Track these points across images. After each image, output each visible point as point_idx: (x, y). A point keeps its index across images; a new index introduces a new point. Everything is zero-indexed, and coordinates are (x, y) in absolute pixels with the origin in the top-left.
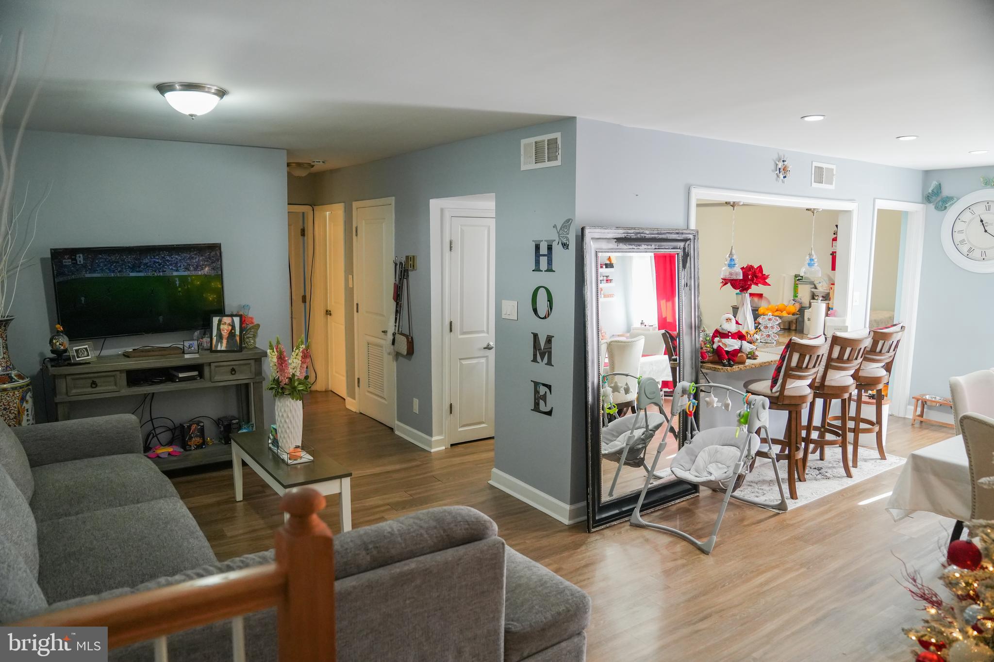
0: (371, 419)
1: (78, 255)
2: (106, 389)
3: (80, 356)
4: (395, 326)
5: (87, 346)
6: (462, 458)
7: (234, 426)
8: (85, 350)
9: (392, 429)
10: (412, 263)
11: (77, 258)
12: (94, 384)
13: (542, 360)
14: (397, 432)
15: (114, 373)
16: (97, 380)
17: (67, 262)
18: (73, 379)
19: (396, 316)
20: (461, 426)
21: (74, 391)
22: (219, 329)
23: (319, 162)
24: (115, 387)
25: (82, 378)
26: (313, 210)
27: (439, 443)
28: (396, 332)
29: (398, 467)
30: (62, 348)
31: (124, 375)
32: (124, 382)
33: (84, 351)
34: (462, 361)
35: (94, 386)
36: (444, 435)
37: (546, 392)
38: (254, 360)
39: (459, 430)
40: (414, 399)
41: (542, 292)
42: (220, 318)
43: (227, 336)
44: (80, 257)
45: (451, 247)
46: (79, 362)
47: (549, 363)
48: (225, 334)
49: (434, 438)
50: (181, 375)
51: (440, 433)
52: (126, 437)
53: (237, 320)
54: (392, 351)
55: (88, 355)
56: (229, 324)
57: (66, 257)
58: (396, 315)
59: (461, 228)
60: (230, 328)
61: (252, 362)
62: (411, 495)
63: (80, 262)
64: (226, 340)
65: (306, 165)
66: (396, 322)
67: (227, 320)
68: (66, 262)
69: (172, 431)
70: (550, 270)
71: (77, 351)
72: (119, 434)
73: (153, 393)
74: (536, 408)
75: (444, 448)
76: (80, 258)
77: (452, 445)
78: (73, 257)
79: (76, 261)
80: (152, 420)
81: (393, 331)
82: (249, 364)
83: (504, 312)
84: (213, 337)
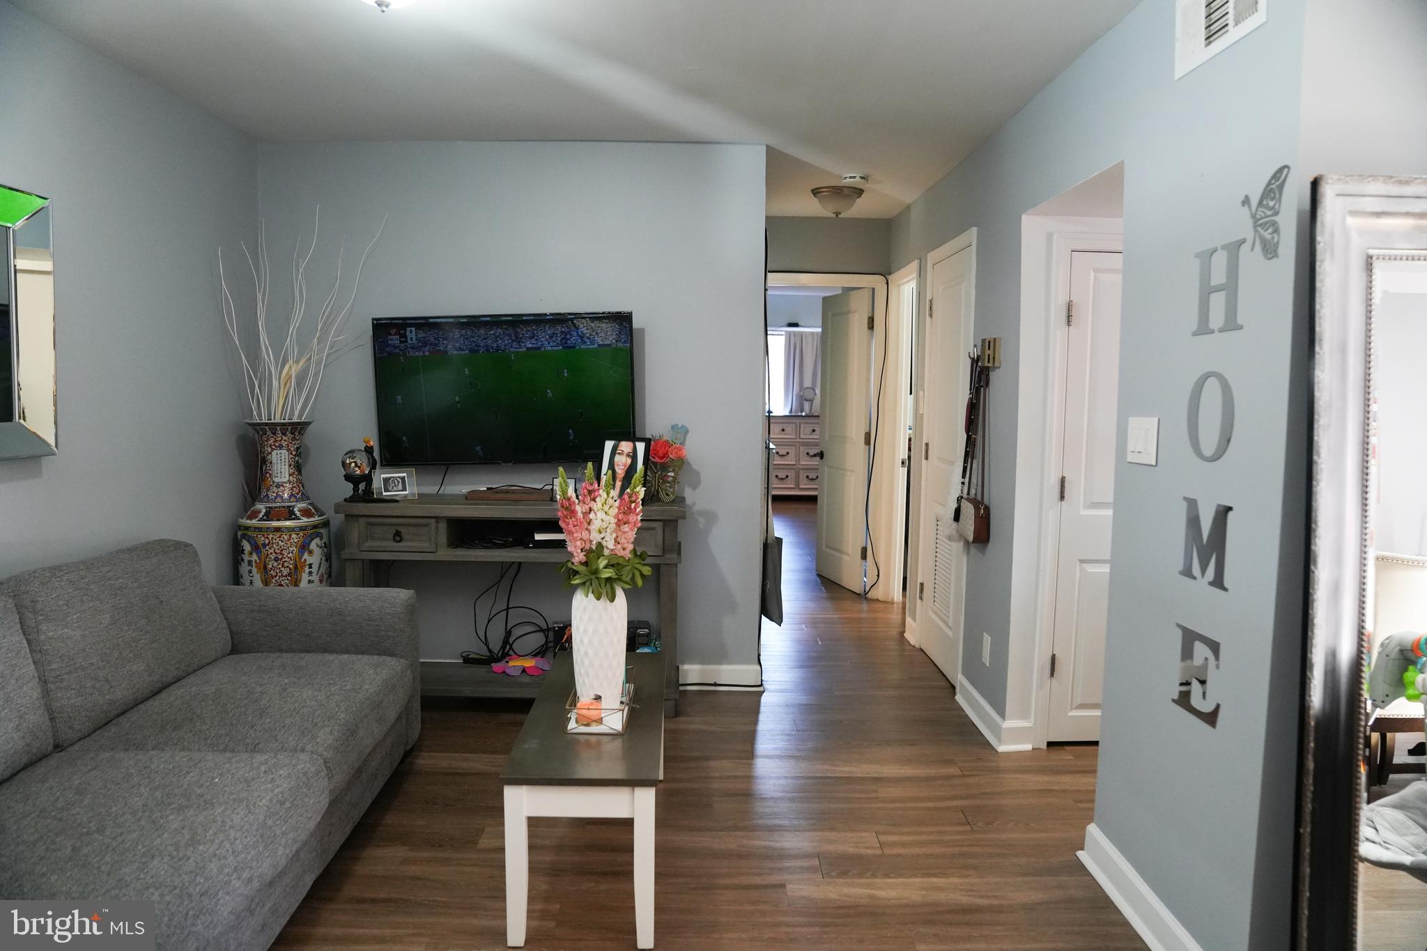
0: (932, 664)
1: (408, 329)
2: (416, 548)
3: (390, 489)
4: (963, 483)
5: (405, 474)
6: (1051, 778)
7: (641, 640)
8: (400, 480)
9: (953, 687)
10: (991, 352)
11: (408, 333)
12: (398, 536)
13: (1204, 570)
14: (958, 698)
15: (424, 521)
16: (403, 530)
17: (394, 340)
18: (369, 524)
19: (964, 463)
20: (1074, 706)
21: (369, 544)
22: (612, 465)
23: (854, 177)
24: (427, 544)
25: (382, 524)
26: (887, 283)
27: (1019, 734)
28: (965, 495)
29: (908, 771)
30: (358, 472)
31: (443, 527)
32: (443, 539)
33: (398, 482)
34: (1085, 565)
35: (398, 538)
36: (1032, 720)
37: (1206, 659)
38: (661, 523)
39: (1070, 714)
40: (985, 634)
41: (1212, 386)
42: (617, 442)
43: (623, 475)
44: (411, 332)
45: (1069, 316)
46: (385, 498)
47: (1218, 582)
48: (620, 471)
49: (1008, 724)
50: (538, 537)
51: (1024, 715)
52: (383, 629)
53: (641, 447)
54: (954, 533)
55: (404, 489)
56: (628, 455)
57: (393, 331)
58: (965, 461)
59: (1095, 277)
60: (629, 461)
61: (658, 525)
62: (882, 845)
63: (411, 339)
64: (620, 483)
65: (846, 191)
66: (964, 477)
67: (626, 446)
68: (392, 340)
69: (544, 633)
70: (1231, 324)
71: (386, 481)
72: (372, 621)
73: (520, 563)
74: (1184, 700)
75: (1029, 747)
76: (412, 334)
77: (1050, 744)
78: (402, 332)
79: (406, 337)
80: (508, 609)
81: (958, 494)
82: (654, 529)
83: (1130, 447)
84: (602, 475)
